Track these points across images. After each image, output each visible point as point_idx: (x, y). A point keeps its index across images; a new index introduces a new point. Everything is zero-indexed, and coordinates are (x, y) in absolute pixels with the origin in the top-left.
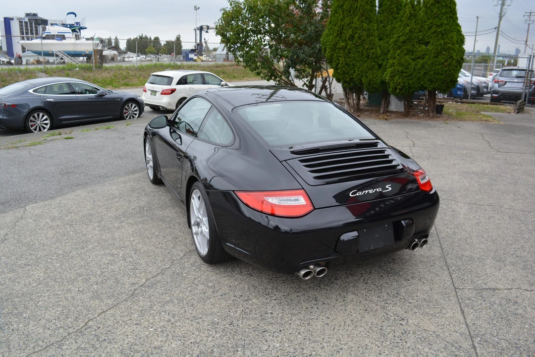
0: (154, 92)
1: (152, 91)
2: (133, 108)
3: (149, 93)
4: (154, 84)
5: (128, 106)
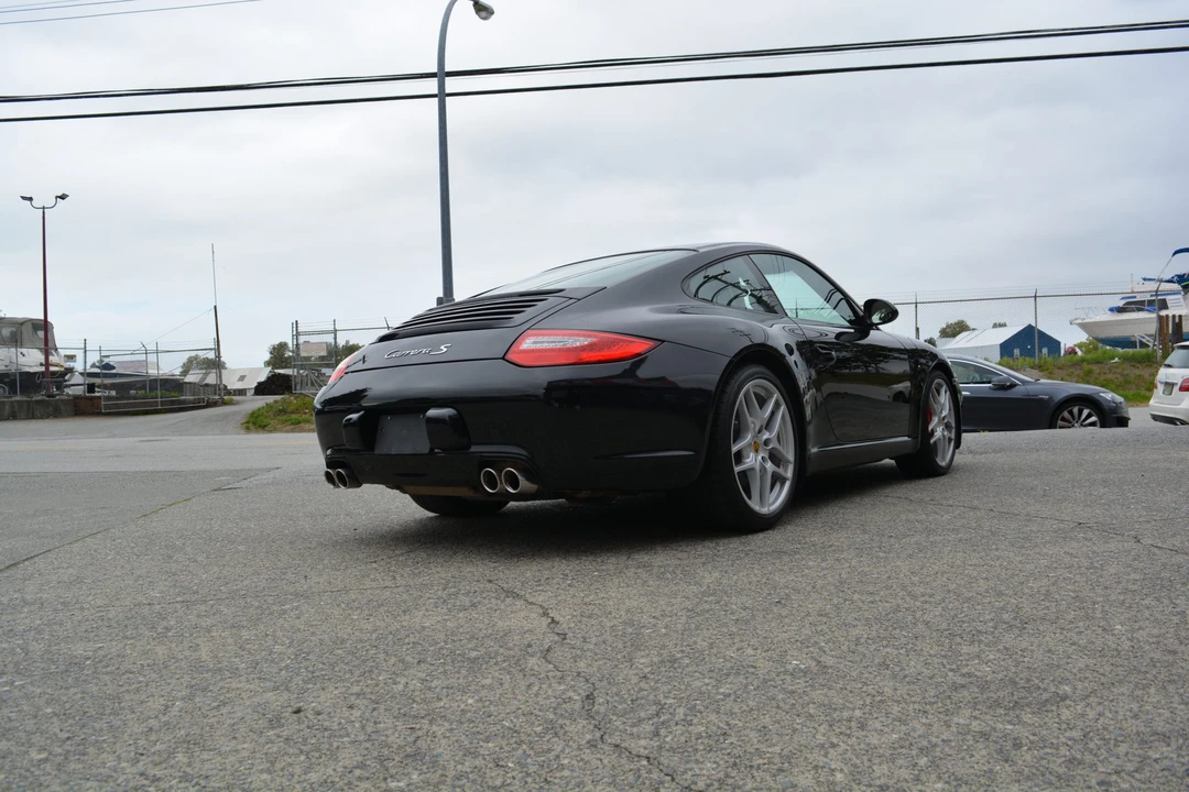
0: (1169, 386)
1: (1166, 384)
2: (1084, 416)
3: (1161, 388)
4: (1169, 366)
5: (1071, 413)
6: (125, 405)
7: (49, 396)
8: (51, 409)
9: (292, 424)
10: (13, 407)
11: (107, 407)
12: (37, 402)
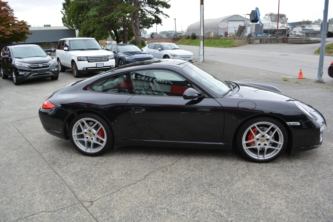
6: (296, 41)
7: (276, 37)
8: (276, 41)
9: (329, 53)
10: (266, 40)
11: (290, 41)
12: (273, 39)
